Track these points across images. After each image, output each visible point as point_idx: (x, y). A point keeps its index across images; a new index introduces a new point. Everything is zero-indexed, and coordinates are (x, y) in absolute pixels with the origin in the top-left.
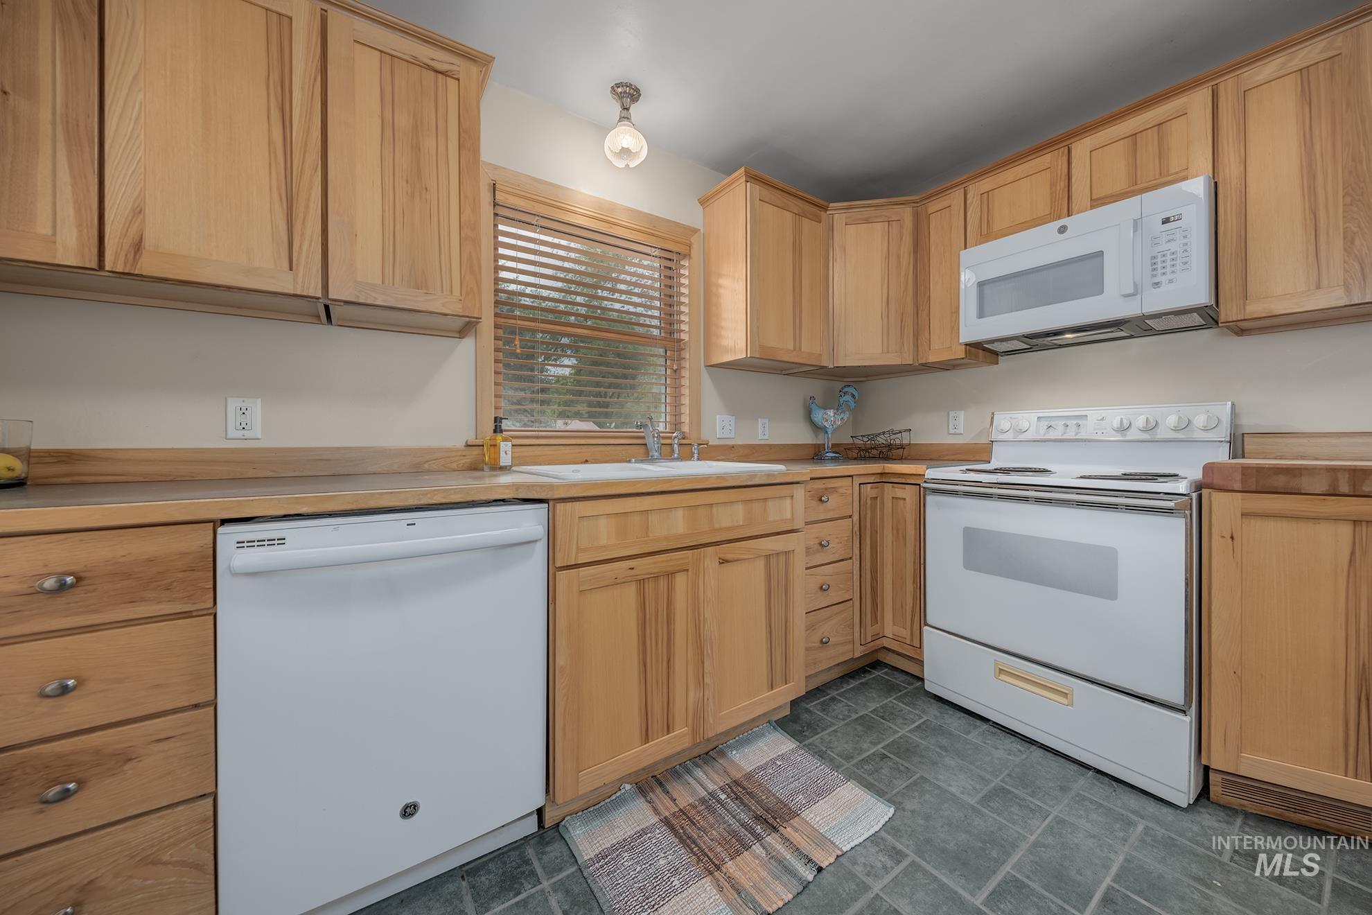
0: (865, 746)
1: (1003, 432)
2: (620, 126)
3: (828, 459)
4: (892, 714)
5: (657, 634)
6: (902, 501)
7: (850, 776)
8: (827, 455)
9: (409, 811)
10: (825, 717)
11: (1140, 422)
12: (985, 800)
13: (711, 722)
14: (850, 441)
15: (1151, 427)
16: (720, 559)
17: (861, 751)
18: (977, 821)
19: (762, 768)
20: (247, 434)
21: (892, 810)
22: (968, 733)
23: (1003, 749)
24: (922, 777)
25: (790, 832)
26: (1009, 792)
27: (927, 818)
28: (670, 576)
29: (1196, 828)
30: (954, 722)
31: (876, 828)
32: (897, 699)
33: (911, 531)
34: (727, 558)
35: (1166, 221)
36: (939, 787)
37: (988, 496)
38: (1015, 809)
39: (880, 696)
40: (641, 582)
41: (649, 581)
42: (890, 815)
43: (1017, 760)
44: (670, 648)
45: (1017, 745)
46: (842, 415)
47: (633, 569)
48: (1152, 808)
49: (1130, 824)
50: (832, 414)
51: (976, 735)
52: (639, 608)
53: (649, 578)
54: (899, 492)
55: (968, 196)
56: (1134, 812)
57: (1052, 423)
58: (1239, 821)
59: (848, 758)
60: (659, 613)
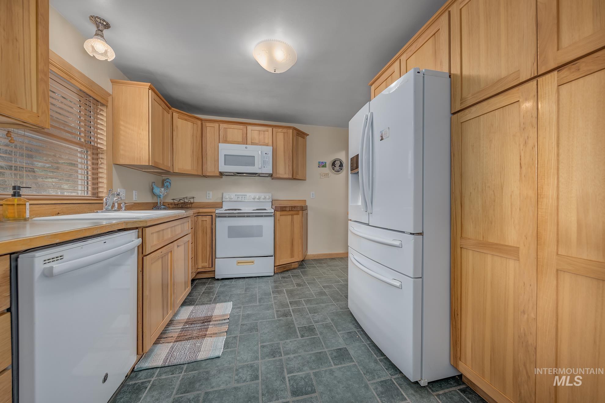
0: (212, 297)
1: (226, 199)
4: (211, 288)
6: (205, 221)
7: (216, 303)
8: (162, 207)
10: (193, 297)
11: (257, 197)
12: (246, 291)
14: (172, 201)
15: (259, 198)
16: (177, 245)
17: (212, 298)
18: (247, 295)
19: (190, 315)
21: (232, 302)
22: (232, 283)
23: (241, 282)
24: (231, 295)
25: (214, 319)
26: (248, 288)
27: (239, 299)
28: (168, 254)
29: (275, 278)
30: (227, 282)
31: (232, 306)
32: (209, 284)
33: (209, 231)
35: (266, 154)
36: (236, 294)
37: (235, 216)
38: (252, 289)
39: (203, 286)
41: (164, 257)
42: (232, 303)
43: (245, 282)
45: (242, 280)
47: (162, 252)
48: (269, 278)
49: (268, 282)
50: (163, 190)
51: (233, 282)
54: (204, 218)
55: (220, 127)
56: (267, 280)
57: (239, 197)
58: (279, 274)
59: (211, 301)
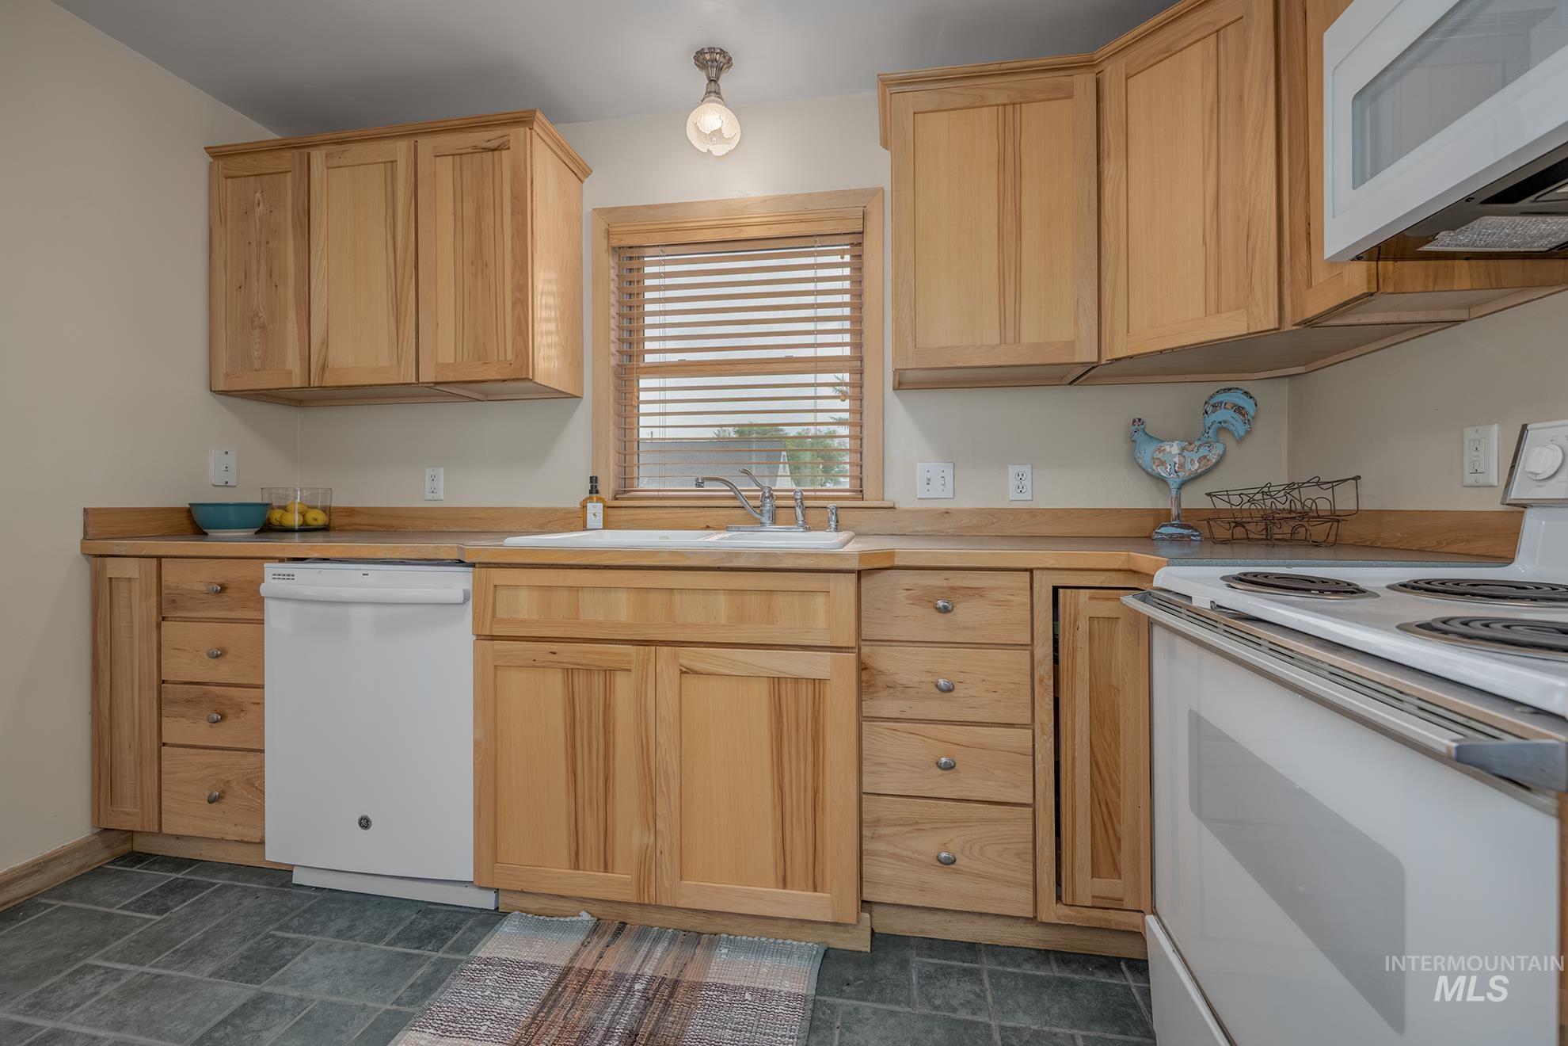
2: (708, 102)
3: (1161, 539)
5: (590, 743)
9: (365, 823)
13: (667, 884)
16: (681, 665)
20: (436, 496)
28: (607, 672)
34: (695, 668)
40: (569, 672)
41: (579, 672)
44: (608, 766)
46: (1204, 451)
47: (554, 653)
52: (567, 703)
53: (578, 669)
60: (594, 716)
